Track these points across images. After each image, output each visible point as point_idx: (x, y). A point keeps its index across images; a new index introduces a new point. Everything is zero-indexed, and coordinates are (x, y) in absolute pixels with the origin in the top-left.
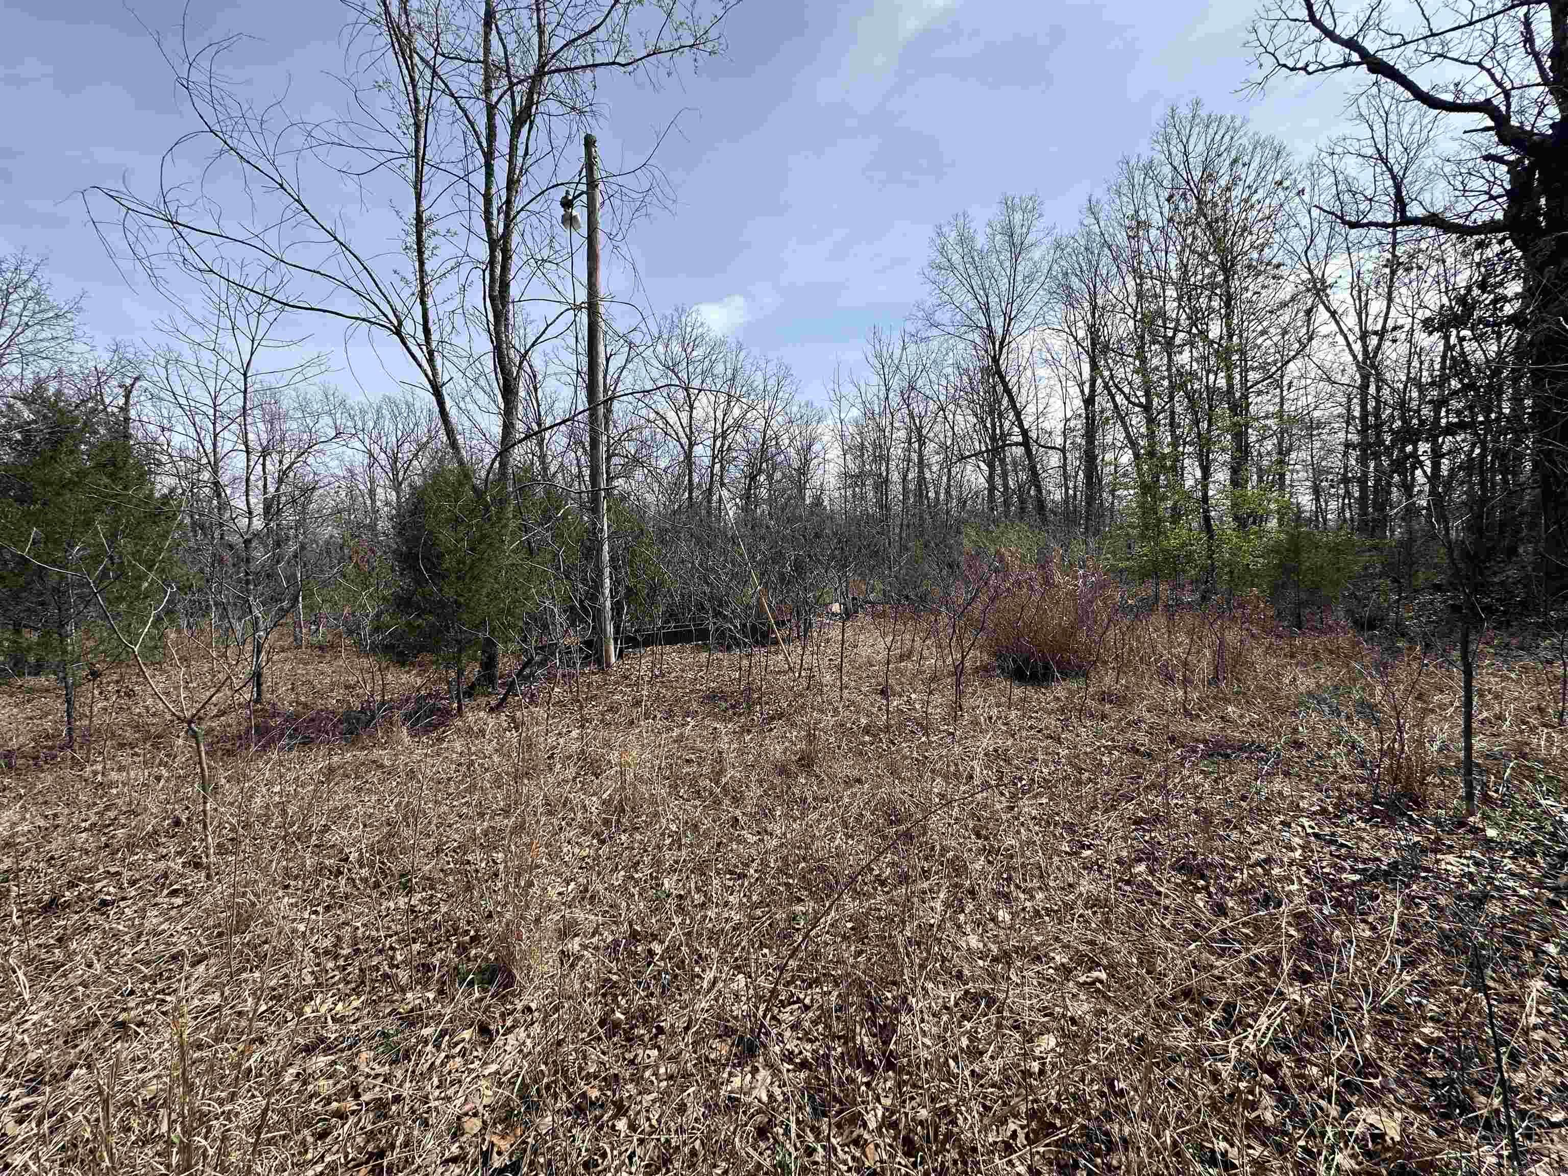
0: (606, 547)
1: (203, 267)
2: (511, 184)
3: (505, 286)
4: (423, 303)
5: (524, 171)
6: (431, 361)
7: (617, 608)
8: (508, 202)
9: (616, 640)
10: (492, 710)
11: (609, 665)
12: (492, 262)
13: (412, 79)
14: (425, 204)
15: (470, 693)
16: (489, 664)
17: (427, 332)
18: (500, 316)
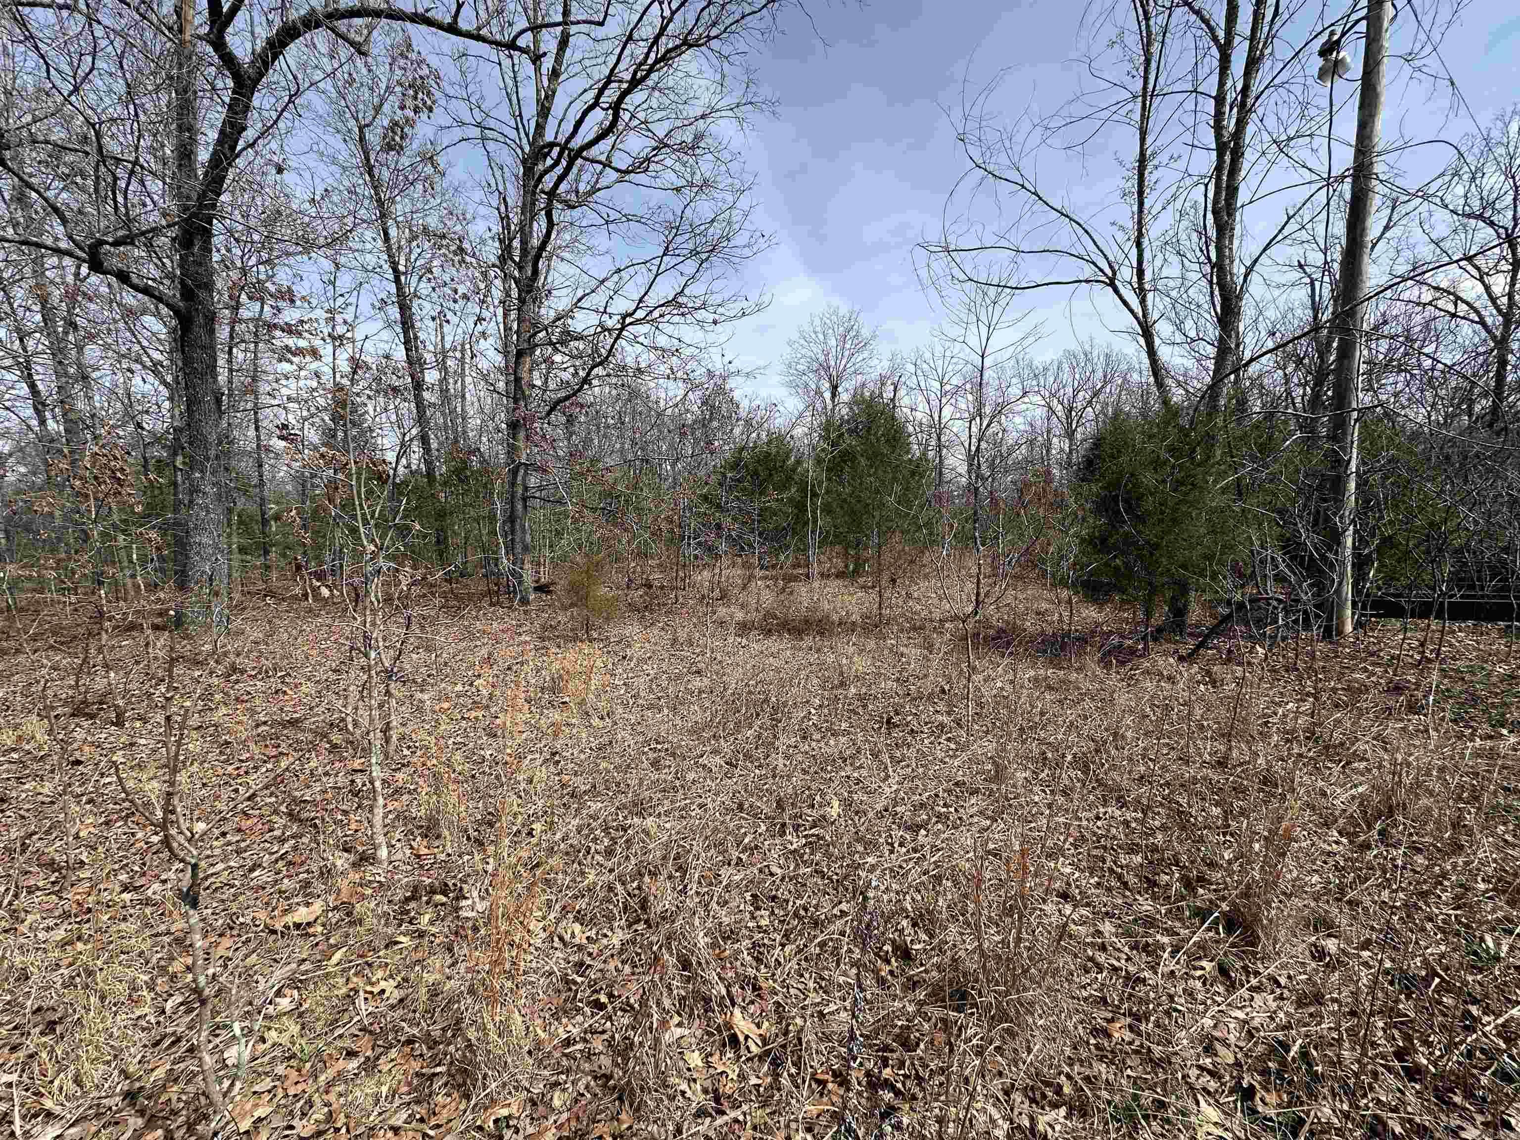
0: (1352, 485)
1: (962, 277)
2: (1253, 63)
3: (1232, 191)
4: (1139, 244)
5: (1271, 37)
6: (1143, 302)
7: (1361, 564)
8: (1246, 89)
9: (1354, 604)
10: (1181, 659)
11: (1340, 632)
12: (1219, 168)
13: (1146, 13)
14: (1149, 140)
15: (1158, 634)
16: (1179, 612)
17: (1140, 273)
18: (1224, 228)
